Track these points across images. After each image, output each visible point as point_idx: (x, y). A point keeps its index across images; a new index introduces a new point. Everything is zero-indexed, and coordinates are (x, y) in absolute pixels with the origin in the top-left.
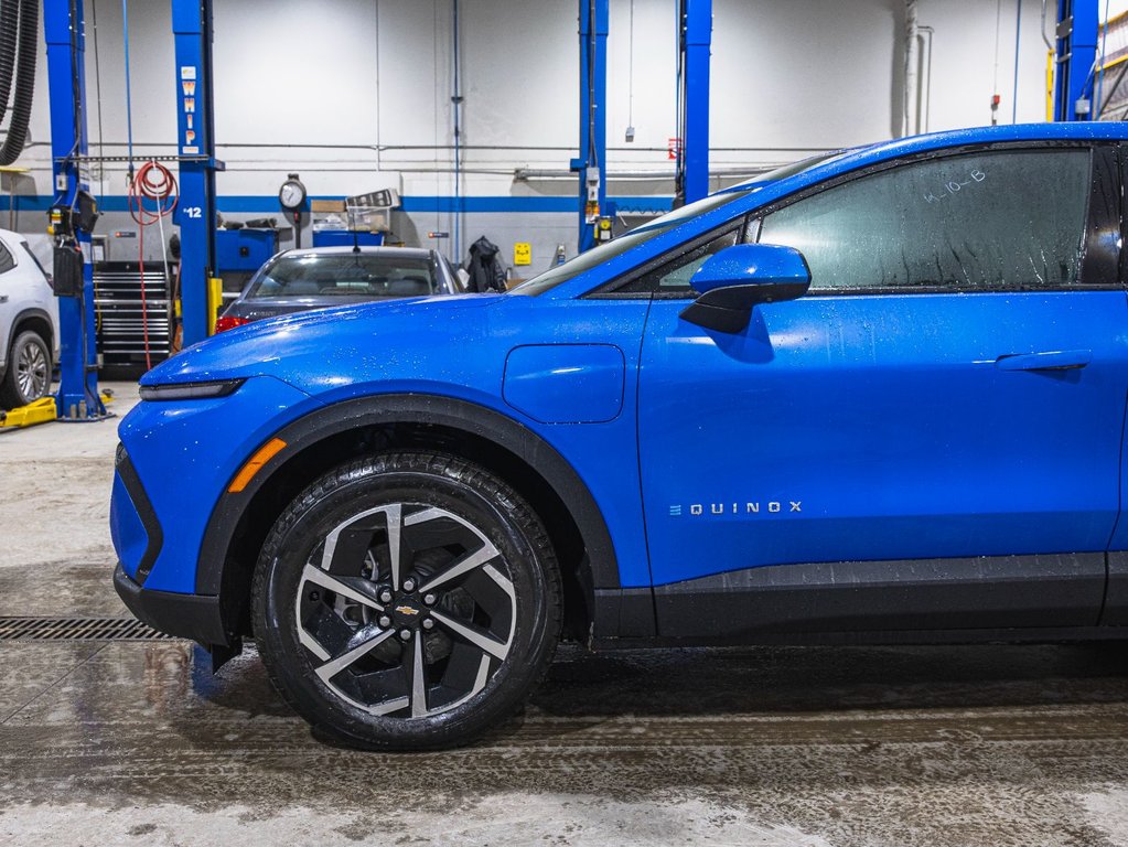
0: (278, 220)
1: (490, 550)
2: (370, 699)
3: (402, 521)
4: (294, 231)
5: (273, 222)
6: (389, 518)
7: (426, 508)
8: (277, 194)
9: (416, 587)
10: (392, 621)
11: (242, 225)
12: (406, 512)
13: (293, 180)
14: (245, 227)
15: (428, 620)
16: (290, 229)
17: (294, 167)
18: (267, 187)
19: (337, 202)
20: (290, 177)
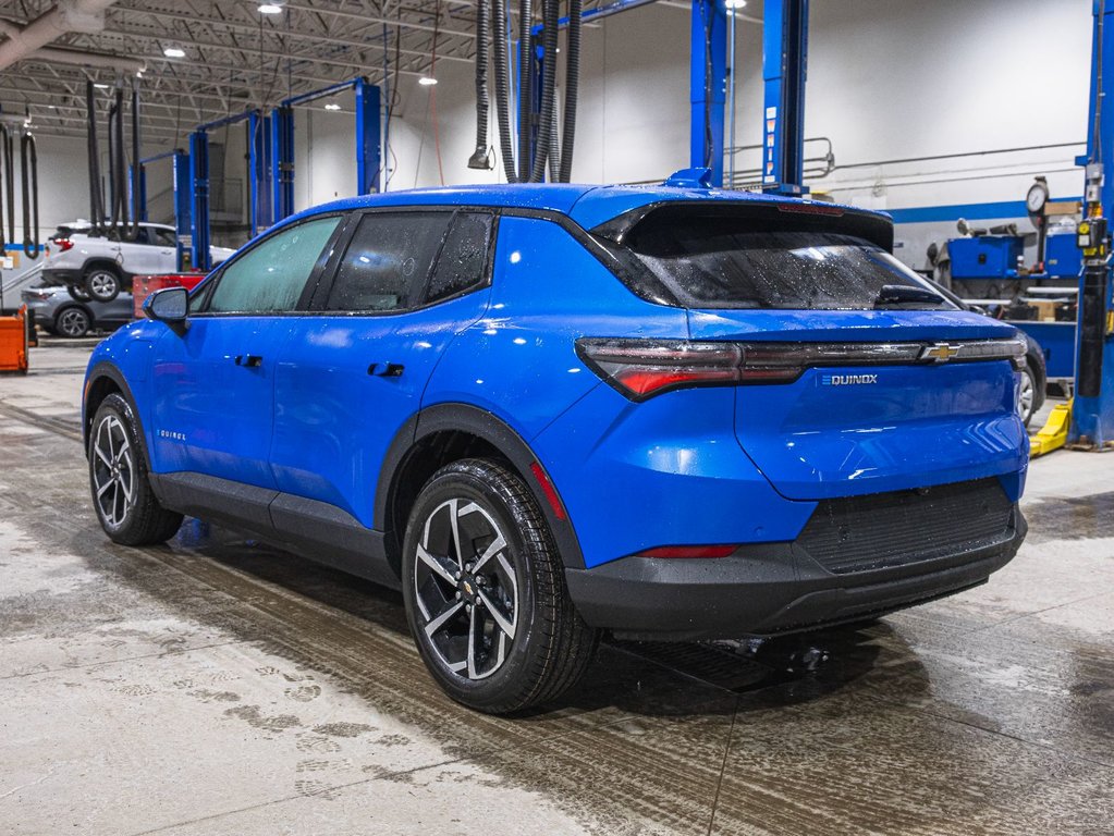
0: (1018, 225)
4: (1038, 237)
5: (1012, 227)
8: (1024, 199)
11: (984, 232)
13: (1040, 183)
14: (989, 234)
16: (1034, 234)
17: (1040, 170)
18: (1014, 191)
19: (1071, 203)
20: (1038, 179)
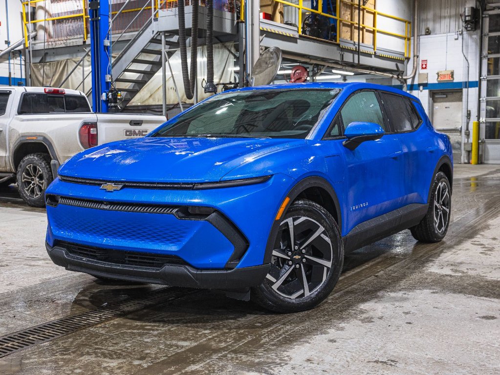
1: (322, 229)
2: (291, 294)
3: (294, 224)
6: (289, 223)
7: (300, 217)
9: (299, 248)
10: (293, 263)
12: (294, 220)
15: (304, 259)
